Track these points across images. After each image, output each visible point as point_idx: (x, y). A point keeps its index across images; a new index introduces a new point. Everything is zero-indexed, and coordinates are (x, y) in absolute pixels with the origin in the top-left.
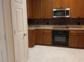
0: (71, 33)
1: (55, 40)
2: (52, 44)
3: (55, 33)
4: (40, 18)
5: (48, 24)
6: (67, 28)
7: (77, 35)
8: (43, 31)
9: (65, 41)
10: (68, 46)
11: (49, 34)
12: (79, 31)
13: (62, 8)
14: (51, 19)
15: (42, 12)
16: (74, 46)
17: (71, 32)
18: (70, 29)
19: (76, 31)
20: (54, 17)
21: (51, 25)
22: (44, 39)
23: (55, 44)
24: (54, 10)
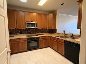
0: (40, 39)
1: (30, 46)
3: (29, 40)
7: (44, 39)
10: (39, 48)
12: (45, 37)
15: (16, 23)
16: (42, 47)
20: (27, 28)
23: (30, 49)
24: (27, 23)
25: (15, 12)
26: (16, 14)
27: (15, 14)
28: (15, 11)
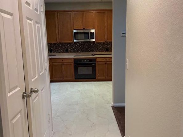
0: (98, 62)
1: (79, 73)
2: (75, 79)
3: (78, 63)
4: (55, 42)
5: (67, 51)
6: (93, 56)
7: (106, 64)
8: (61, 61)
9: (91, 73)
10: (95, 78)
11: (71, 65)
12: (107, 58)
13: (85, 29)
14: (71, 44)
15: (57, 34)
17: (98, 60)
18: (97, 56)
19: (103, 59)
20: (75, 41)
21: (71, 52)
22: (64, 73)
23: (79, 78)
24: (75, 31)
25: (56, 15)
26: (58, 17)
27: (56, 18)
28: (56, 13)
